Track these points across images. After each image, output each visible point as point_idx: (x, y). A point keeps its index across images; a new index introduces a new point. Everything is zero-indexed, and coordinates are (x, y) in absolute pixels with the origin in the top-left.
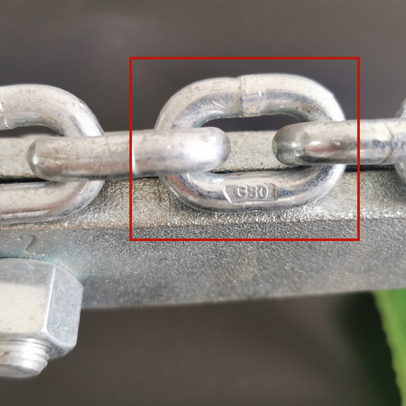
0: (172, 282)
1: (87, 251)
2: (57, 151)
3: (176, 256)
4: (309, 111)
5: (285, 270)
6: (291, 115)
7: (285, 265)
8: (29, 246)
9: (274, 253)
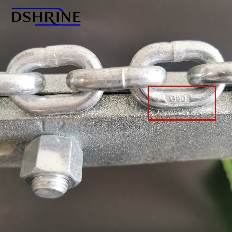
0: (129, 151)
1: (89, 131)
2: (85, 75)
3: (134, 134)
4: (207, 59)
5: (189, 144)
6: (196, 61)
7: (189, 141)
8: (60, 128)
9: (184, 134)
